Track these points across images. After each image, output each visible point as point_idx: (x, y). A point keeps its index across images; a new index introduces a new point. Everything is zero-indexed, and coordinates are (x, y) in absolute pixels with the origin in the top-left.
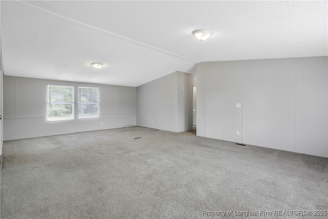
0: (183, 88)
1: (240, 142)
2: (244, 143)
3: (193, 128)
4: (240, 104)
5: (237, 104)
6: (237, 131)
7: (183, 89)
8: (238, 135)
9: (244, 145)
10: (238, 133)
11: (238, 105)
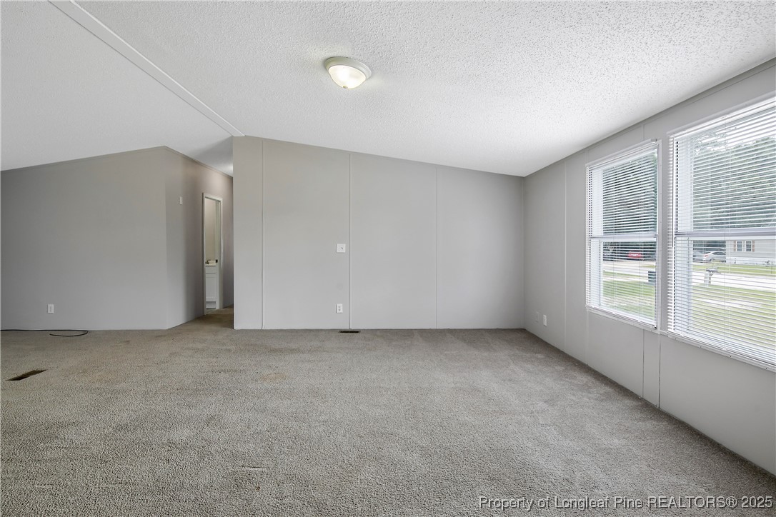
0: (181, 198)
1: (346, 327)
2: (353, 327)
3: (205, 310)
4: (344, 246)
5: (338, 245)
6: (338, 305)
7: (181, 203)
8: (341, 311)
9: (357, 332)
10: (342, 308)
11: (341, 248)
